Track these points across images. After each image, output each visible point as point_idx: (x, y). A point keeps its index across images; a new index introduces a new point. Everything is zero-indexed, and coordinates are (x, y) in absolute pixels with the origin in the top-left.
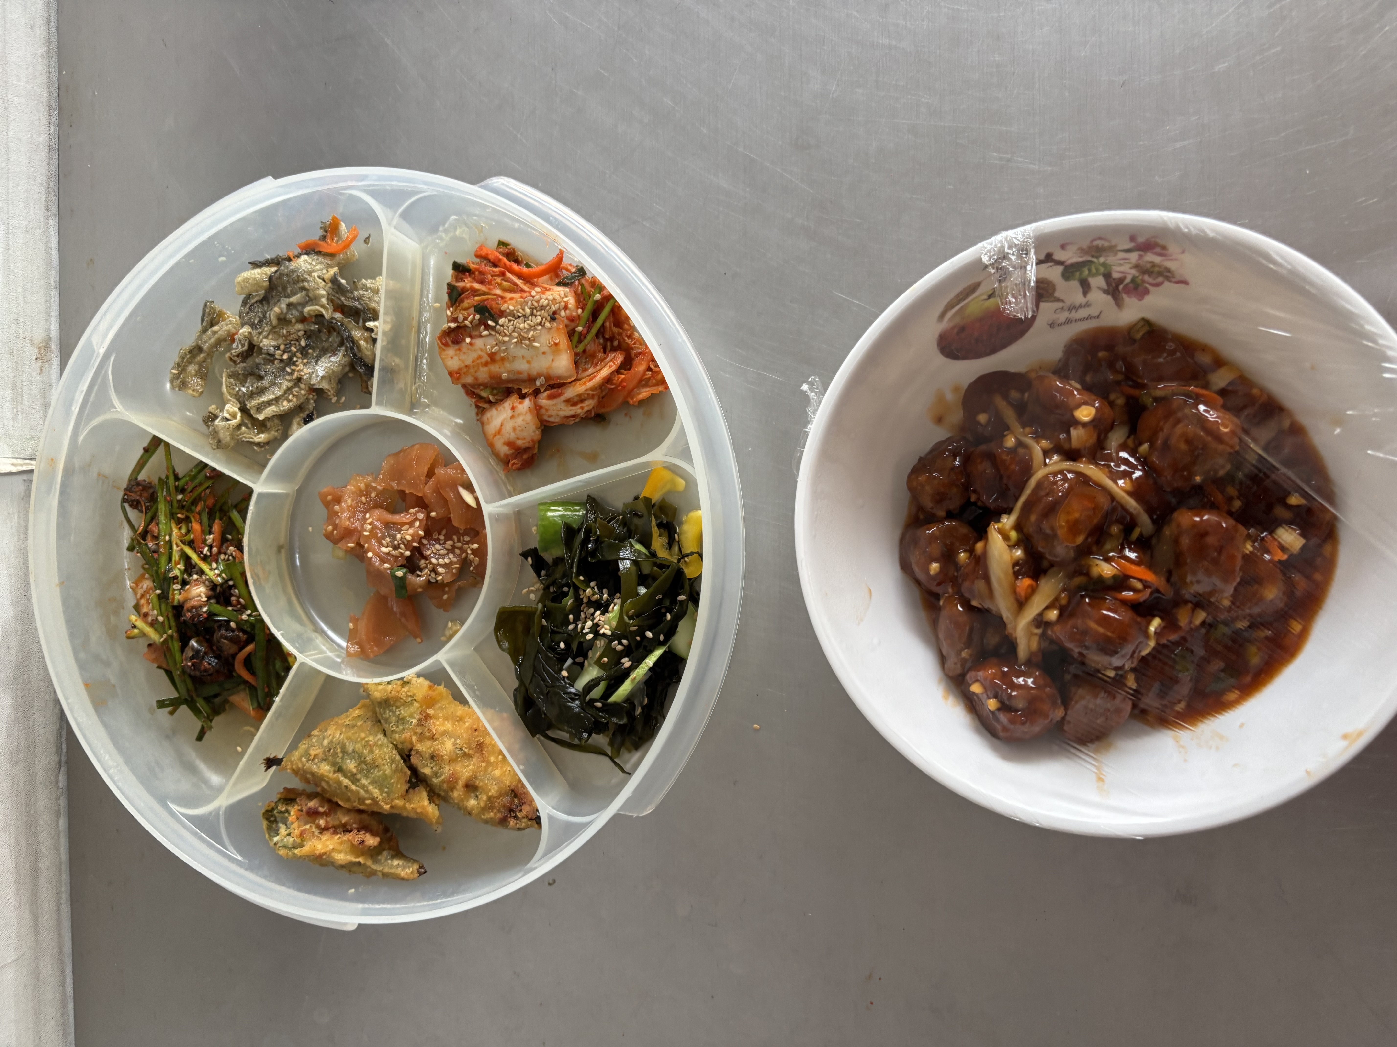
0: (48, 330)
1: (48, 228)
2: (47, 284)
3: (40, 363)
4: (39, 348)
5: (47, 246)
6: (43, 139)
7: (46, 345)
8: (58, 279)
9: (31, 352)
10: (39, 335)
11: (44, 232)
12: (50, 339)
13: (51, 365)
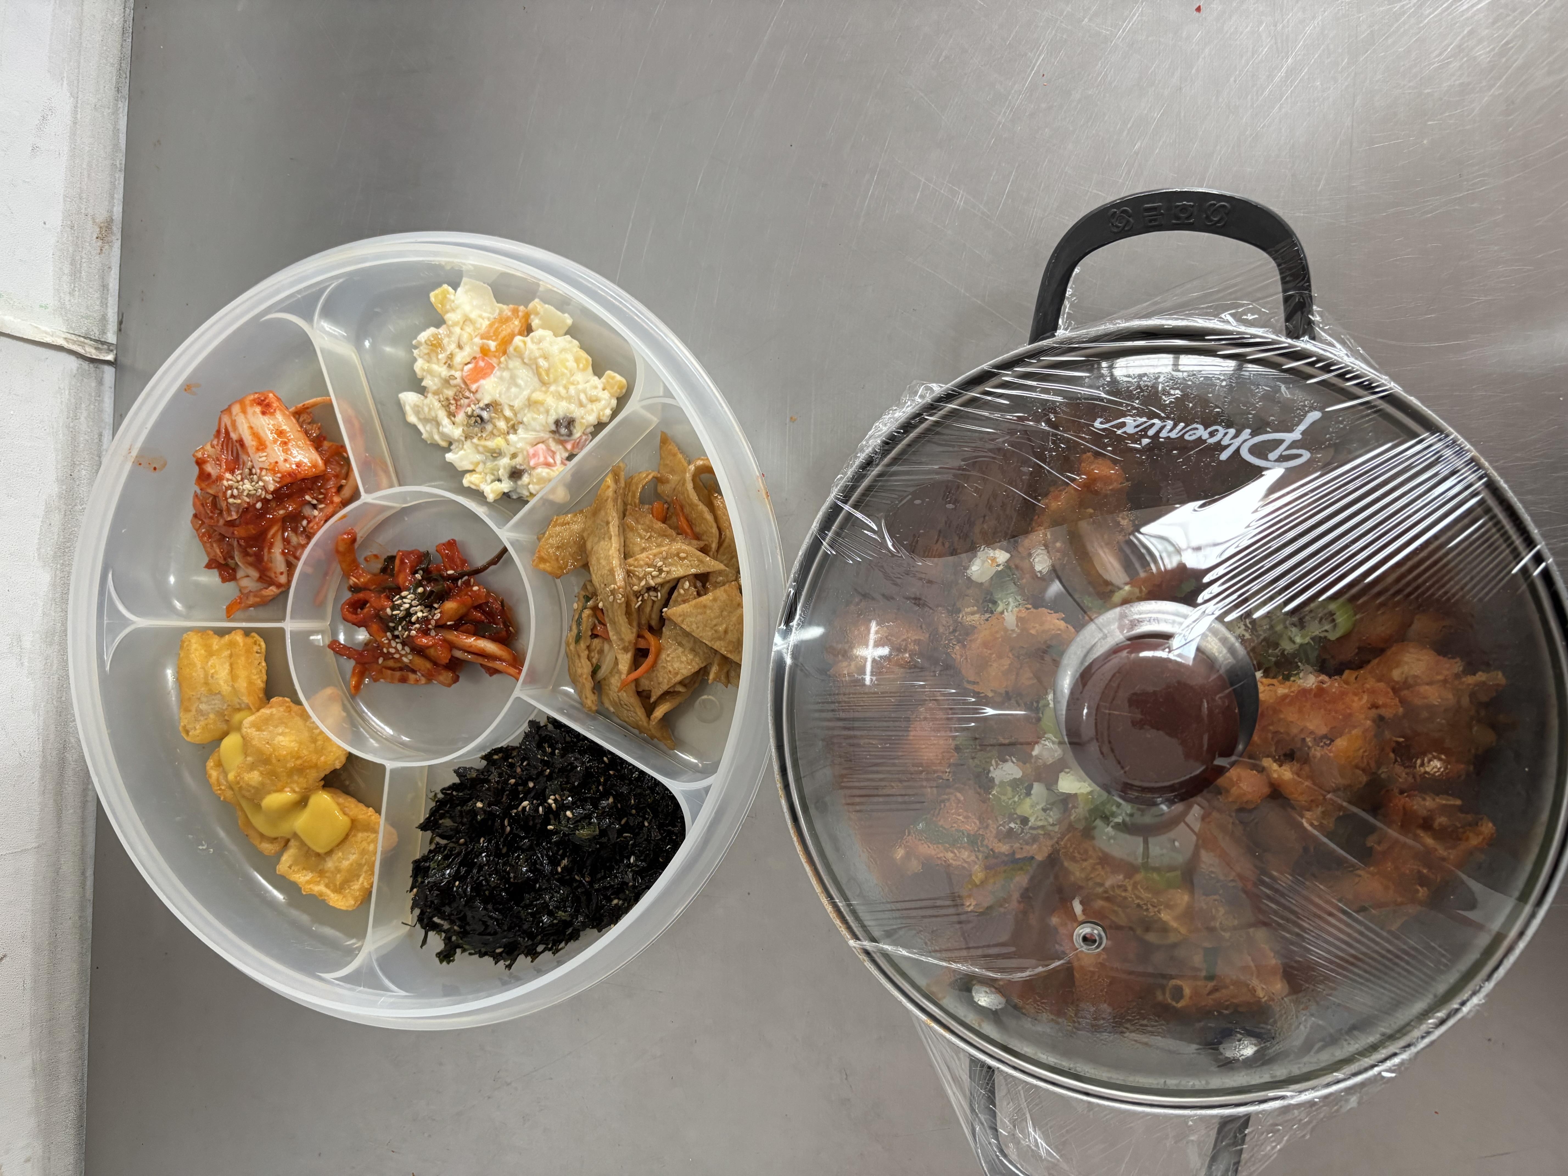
0: (111, 211)
1: (117, 110)
2: (114, 165)
3: (100, 243)
4: (101, 228)
5: (115, 128)
6: (117, 20)
7: (107, 226)
8: (124, 162)
9: (91, 231)
10: (102, 216)
11: (113, 114)
12: (112, 220)
13: (111, 247)
